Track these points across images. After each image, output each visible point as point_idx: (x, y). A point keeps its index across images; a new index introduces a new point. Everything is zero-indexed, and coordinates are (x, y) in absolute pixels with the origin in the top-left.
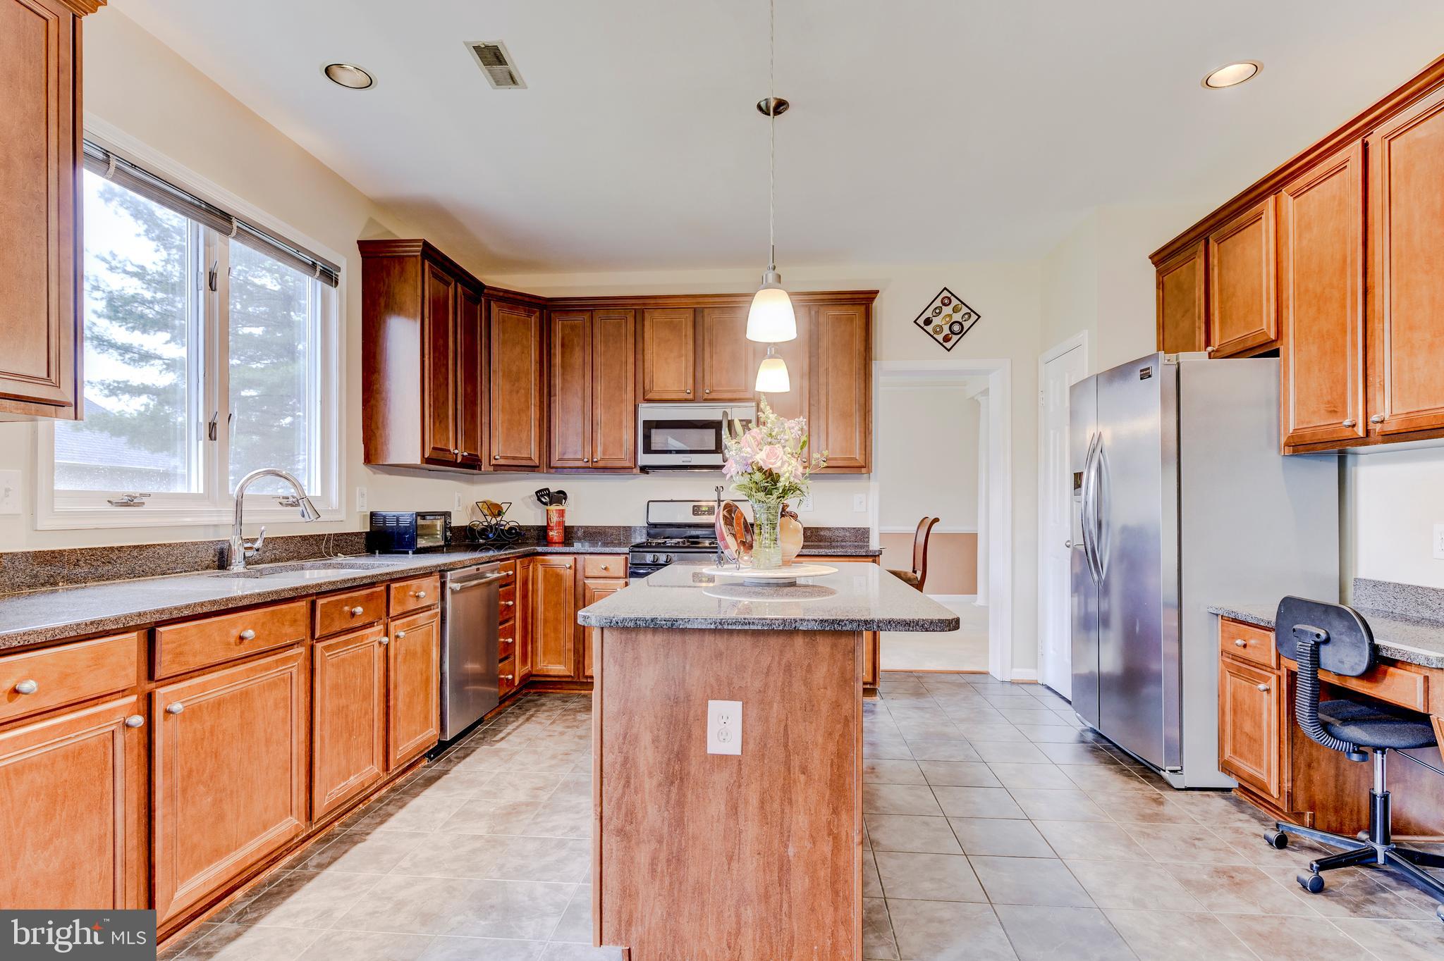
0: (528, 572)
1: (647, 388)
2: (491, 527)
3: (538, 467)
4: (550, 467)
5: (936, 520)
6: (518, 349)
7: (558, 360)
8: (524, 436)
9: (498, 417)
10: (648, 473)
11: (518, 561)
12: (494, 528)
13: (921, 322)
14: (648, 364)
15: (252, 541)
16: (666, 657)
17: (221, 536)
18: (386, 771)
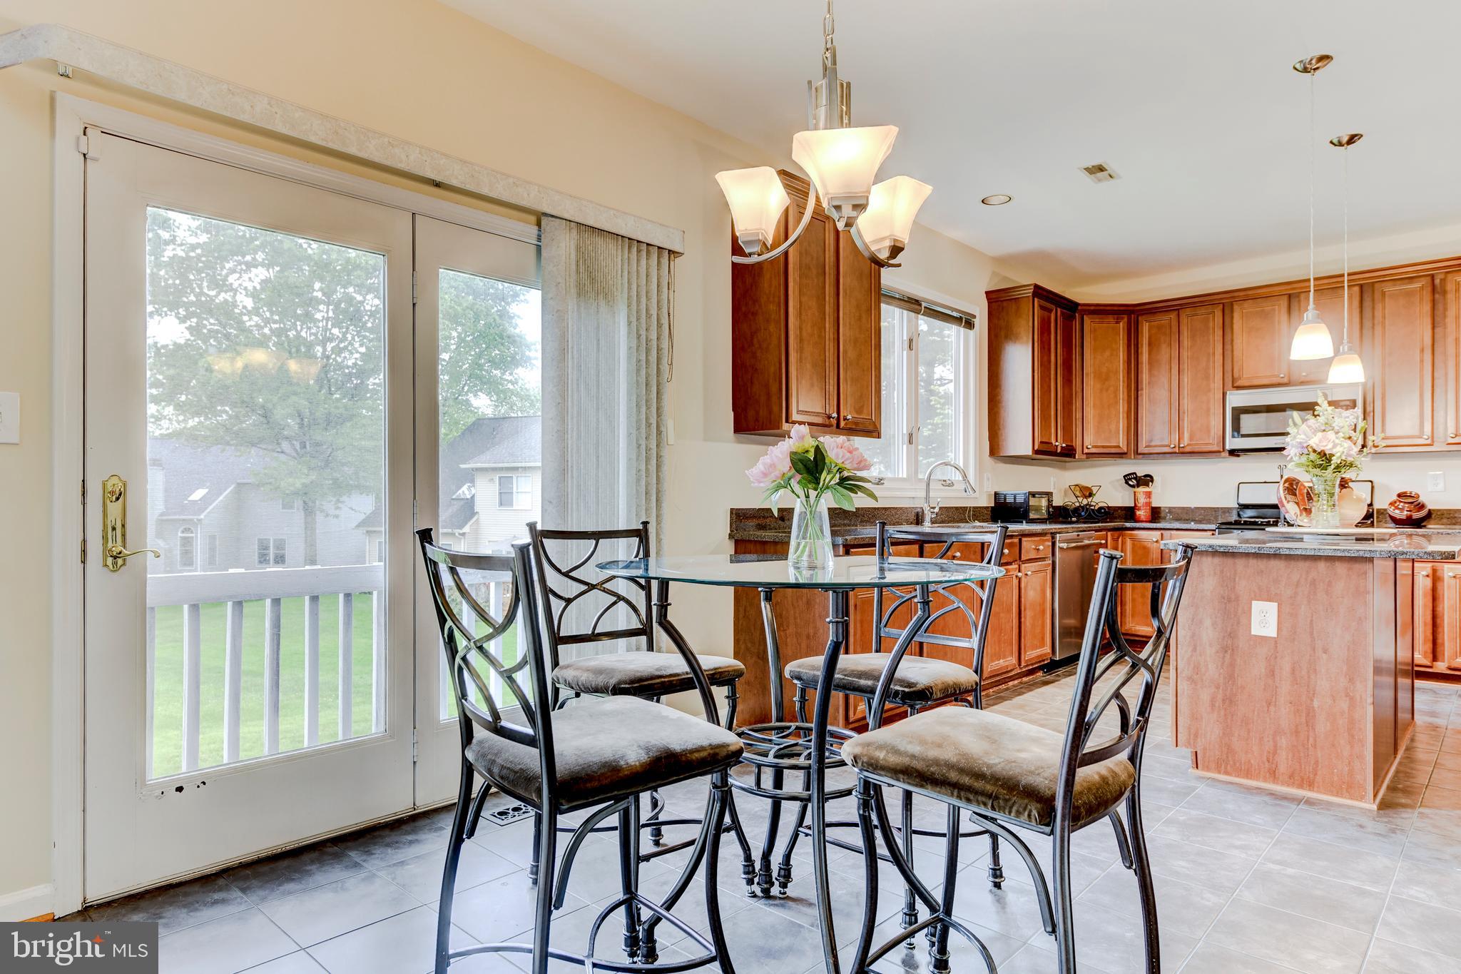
0: (1118, 544)
1: (1236, 375)
2: (1083, 507)
3: (1126, 454)
4: (1138, 454)
6: (1107, 353)
7: (1144, 357)
8: (1113, 427)
9: (1090, 413)
10: (1238, 456)
11: (1109, 533)
12: (1085, 508)
14: (1237, 353)
15: (934, 508)
16: (1222, 572)
17: (919, 504)
18: (1020, 665)
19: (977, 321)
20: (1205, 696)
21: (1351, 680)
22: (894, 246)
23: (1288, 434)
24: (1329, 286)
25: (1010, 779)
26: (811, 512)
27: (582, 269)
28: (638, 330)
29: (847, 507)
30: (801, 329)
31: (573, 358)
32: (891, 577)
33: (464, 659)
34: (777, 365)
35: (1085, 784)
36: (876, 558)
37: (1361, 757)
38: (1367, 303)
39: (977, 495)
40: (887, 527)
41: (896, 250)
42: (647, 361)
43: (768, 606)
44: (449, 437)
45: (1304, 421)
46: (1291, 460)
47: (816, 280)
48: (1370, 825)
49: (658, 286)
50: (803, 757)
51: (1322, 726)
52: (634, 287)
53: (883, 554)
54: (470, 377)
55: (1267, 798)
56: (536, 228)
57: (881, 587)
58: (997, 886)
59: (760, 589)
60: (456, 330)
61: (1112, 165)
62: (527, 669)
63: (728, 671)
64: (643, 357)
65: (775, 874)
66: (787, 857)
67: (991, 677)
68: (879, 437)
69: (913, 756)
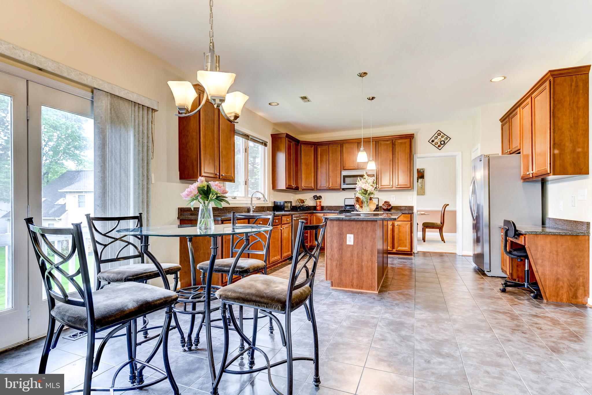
0: (311, 218)
1: (344, 166)
3: (314, 189)
4: (317, 189)
5: (448, 205)
6: (308, 157)
7: (319, 159)
8: (310, 180)
9: (303, 176)
10: (344, 190)
11: (309, 214)
12: (302, 206)
13: (430, 141)
14: (344, 159)
15: (254, 207)
16: (339, 226)
17: (248, 206)
18: (281, 258)
19: (268, 144)
20: (334, 264)
21: (372, 256)
22: (236, 116)
23: (356, 184)
24: (367, 141)
25: (272, 297)
26: (206, 209)
27: (113, 112)
28: (138, 139)
29: (220, 207)
30: (205, 143)
31: (109, 148)
32: (237, 231)
33: (50, 273)
34: (196, 155)
35: (295, 296)
36: (231, 225)
37: (374, 278)
38: (377, 146)
39: (268, 202)
40: (235, 214)
41: (236, 117)
42: (143, 151)
43: (190, 243)
44: (53, 178)
45: (361, 180)
46: (357, 192)
47: (211, 126)
48: (376, 297)
49: (147, 122)
50: (202, 297)
51: (365, 270)
52: (137, 121)
53: (234, 223)
54: (64, 153)
55: (350, 293)
56: (91, 93)
57: (233, 235)
58: (272, 333)
59: (187, 237)
60: (56, 133)
61: (309, 97)
62: (80, 275)
63: (175, 269)
64: (141, 149)
65: (193, 342)
66: (198, 335)
67: (272, 263)
68: (234, 182)
69: (241, 293)
